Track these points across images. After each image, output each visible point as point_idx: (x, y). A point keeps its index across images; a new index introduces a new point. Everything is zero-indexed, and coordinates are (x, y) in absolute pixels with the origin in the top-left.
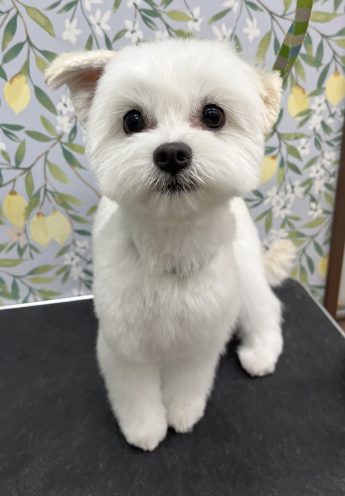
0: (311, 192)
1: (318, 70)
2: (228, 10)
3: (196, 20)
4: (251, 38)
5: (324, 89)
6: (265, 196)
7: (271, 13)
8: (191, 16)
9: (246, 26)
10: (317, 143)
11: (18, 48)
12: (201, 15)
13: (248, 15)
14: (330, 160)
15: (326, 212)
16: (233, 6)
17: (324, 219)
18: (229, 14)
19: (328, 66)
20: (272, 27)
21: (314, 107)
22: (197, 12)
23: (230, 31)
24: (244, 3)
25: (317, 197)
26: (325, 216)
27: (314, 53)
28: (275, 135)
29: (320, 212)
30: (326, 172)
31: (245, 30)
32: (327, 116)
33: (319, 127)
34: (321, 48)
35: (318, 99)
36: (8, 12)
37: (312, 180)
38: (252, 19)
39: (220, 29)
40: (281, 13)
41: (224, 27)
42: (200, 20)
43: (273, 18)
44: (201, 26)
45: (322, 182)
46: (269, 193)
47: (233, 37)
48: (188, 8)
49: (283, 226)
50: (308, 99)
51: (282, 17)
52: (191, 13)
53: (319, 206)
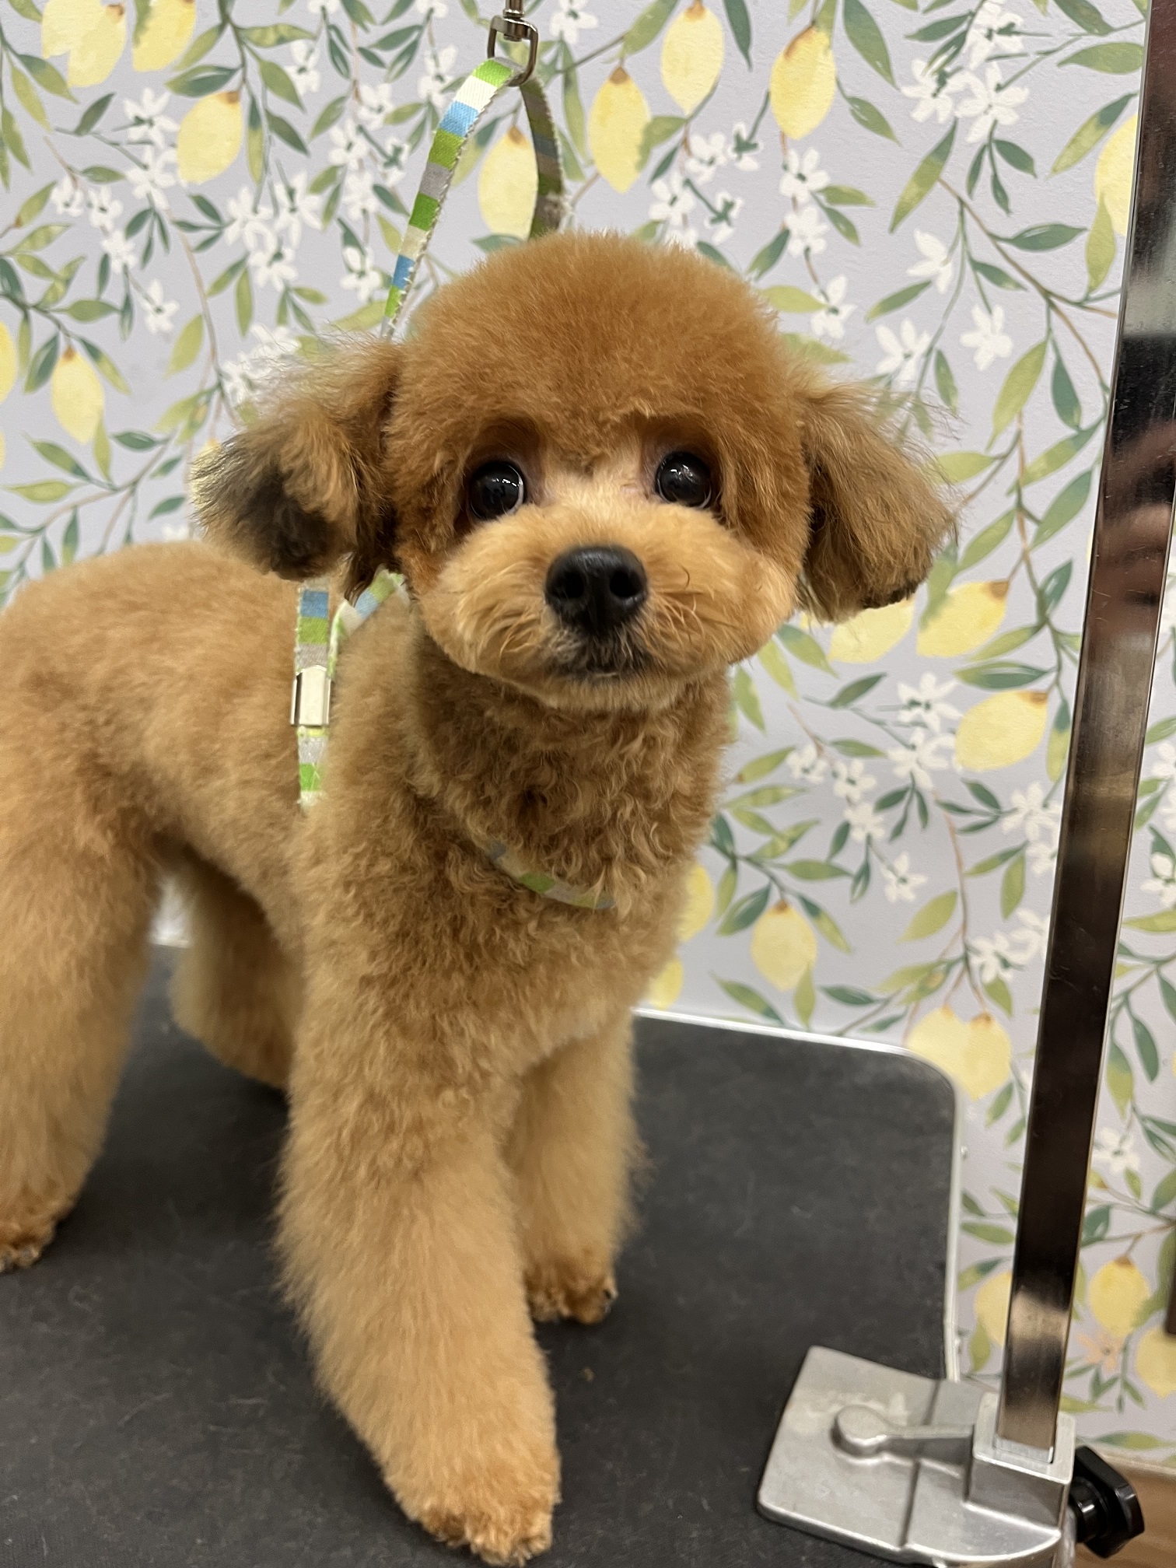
0: (1154, 820)
2: (926, 284)
3: (835, 311)
4: (983, 360)
6: (1005, 807)
7: (1047, 294)
8: (822, 300)
9: (972, 327)
12: (848, 298)
13: (979, 299)
16: (937, 275)
18: (924, 295)
20: (1050, 330)
22: (837, 288)
23: (926, 340)
24: (968, 267)
28: (1046, 632)
31: (968, 339)
37: (1161, 786)
38: (989, 309)
39: (898, 334)
40: (1078, 296)
41: (908, 327)
42: (846, 311)
43: (1051, 305)
44: (846, 325)
46: (1017, 799)
47: (933, 356)
48: (815, 279)
51: (1079, 304)
52: (823, 293)
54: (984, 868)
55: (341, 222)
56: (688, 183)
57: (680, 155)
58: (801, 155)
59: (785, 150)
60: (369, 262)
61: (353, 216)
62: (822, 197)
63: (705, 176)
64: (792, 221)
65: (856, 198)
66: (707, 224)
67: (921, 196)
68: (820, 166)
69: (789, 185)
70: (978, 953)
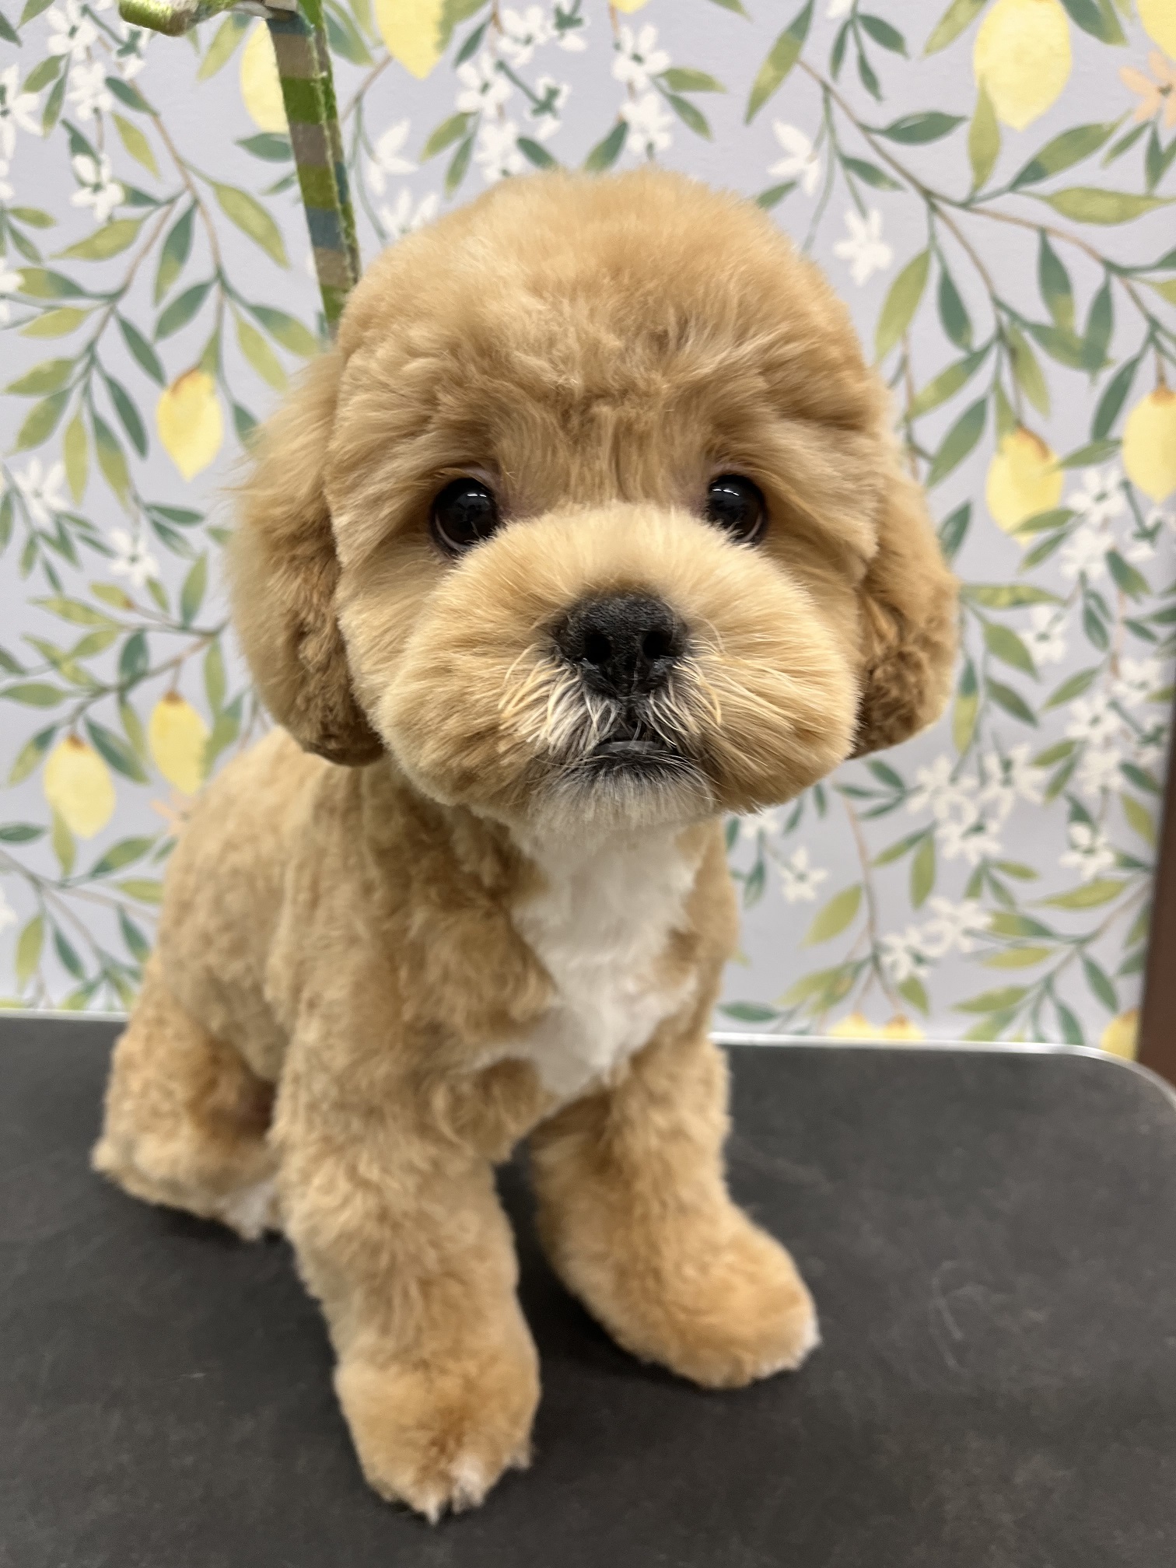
0: (1071, 787)
1: (1093, 380)
2: (790, 185)
4: (861, 272)
5: (1118, 443)
6: (910, 784)
7: (928, 194)
9: (845, 233)
10: (1094, 624)
11: (193, 297)
13: (849, 201)
14: (1143, 685)
15: (1128, 862)
16: (803, 174)
17: (1122, 886)
18: (790, 198)
19: (1131, 367)
20: (933, 237)
21: (1079, 501)
24: (838, 165)
25: (1094, 809)
26: (1124, 875)
27: (1080, 322)
29: (1105, 859)
30: (1128, 727)
31: (843, 249)
32: (1127, 535)
33: (1099, 571)
34: (1103, 306)
35: (1092, 477)
36: (171, 201)
37: (1075, 750)
38: (863, 212)
40: (961, 195)
43: (933, 208)
45: (1115, 757)
46: (924, 776)
49: (973, 890)
50: (1060, 476)
51: (965, 205)
53: (1102, 840)
54: (891, 855)
55: (67, 125)
56: (501, 66)
57: (490, 32)
58: (636, 31)
59: (615, 26)
60: (106, 172)
61: (82, 116)
62: (664, 82)
63: (521, 57)
64: (631, 112)
65: (703, 83)
66: (527, 115)
67: (777, 80)
68: (659, 45)
69: (624, 67)
70: (888, 949)
